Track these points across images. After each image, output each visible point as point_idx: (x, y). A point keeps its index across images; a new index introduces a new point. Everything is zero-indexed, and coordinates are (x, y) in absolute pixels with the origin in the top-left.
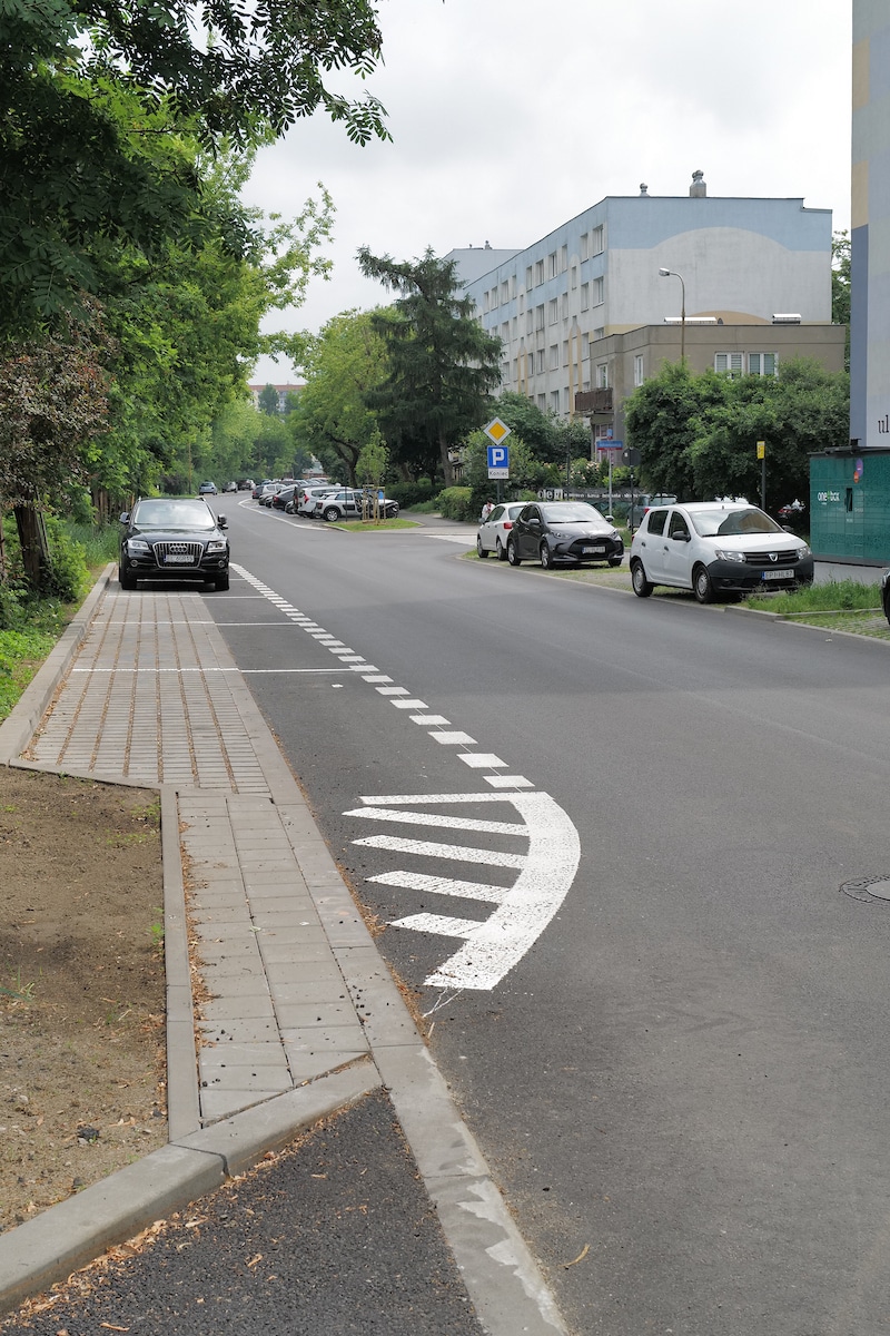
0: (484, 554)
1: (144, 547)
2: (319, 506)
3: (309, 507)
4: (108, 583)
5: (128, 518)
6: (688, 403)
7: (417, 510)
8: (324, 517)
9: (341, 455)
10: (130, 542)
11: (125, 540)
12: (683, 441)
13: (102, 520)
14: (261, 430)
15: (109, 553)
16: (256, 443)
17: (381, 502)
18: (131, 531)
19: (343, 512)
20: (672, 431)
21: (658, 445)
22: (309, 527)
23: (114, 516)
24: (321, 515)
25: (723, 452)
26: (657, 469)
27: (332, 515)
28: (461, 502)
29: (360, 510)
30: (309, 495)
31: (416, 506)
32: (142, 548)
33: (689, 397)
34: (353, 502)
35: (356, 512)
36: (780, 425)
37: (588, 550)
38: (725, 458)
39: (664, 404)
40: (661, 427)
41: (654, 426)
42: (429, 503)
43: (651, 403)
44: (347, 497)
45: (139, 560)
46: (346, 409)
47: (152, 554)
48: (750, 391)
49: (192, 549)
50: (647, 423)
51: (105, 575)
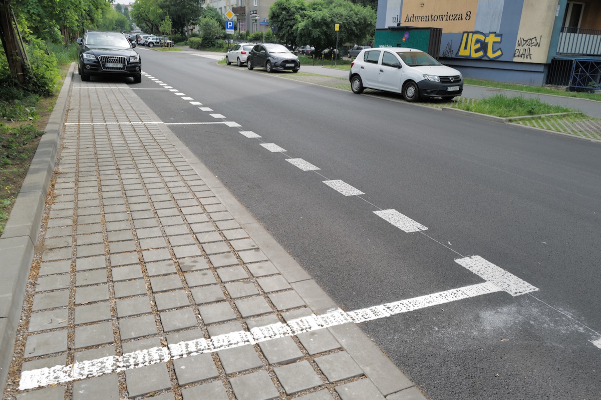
0: (229, 64)
1: (93, 58)
2: (146, 42)
3: (142, 42)
4: (73, 75)
5: (82, 41)
6: (293, 9)
7: (179, 45)
8: (148, 46)
9: (147, 25)
10: (85, 55)
11: (81, 53)
12: (291, 23)
13: (67, 42)
14: (117, 17)
15: (72, 58)
16: (116, 21)
17: (168, 41)
18: (84, 48)
19: (155, 44)
20: (287, 20)
21: (282, 25)
22: (144, 49)
23: (73, 39)
24: (147, 45)
25: (310, 29)
26: (281, 34)
27: (151, 45)
28: (198, 43)
29: (161, 44)
30: (142, 38)
31: (179, 43)
32: (92, 58)
33: (293, 7)
34: (158, 41)
35: (159, 44)
36: (330, 19)
37: (288, 65)
38: (310, 31)
39: (284, 9)
40: (283, 18)
41: (281, 17)
42: (183, 43)
43: (279, 8)
44: (157, 39)
45: (91, 65)
46: (151, 8)
47: (98, 62)
48: (316, 6)
49: (121, 60)
50: (278, 16)
51: (71, 70)
